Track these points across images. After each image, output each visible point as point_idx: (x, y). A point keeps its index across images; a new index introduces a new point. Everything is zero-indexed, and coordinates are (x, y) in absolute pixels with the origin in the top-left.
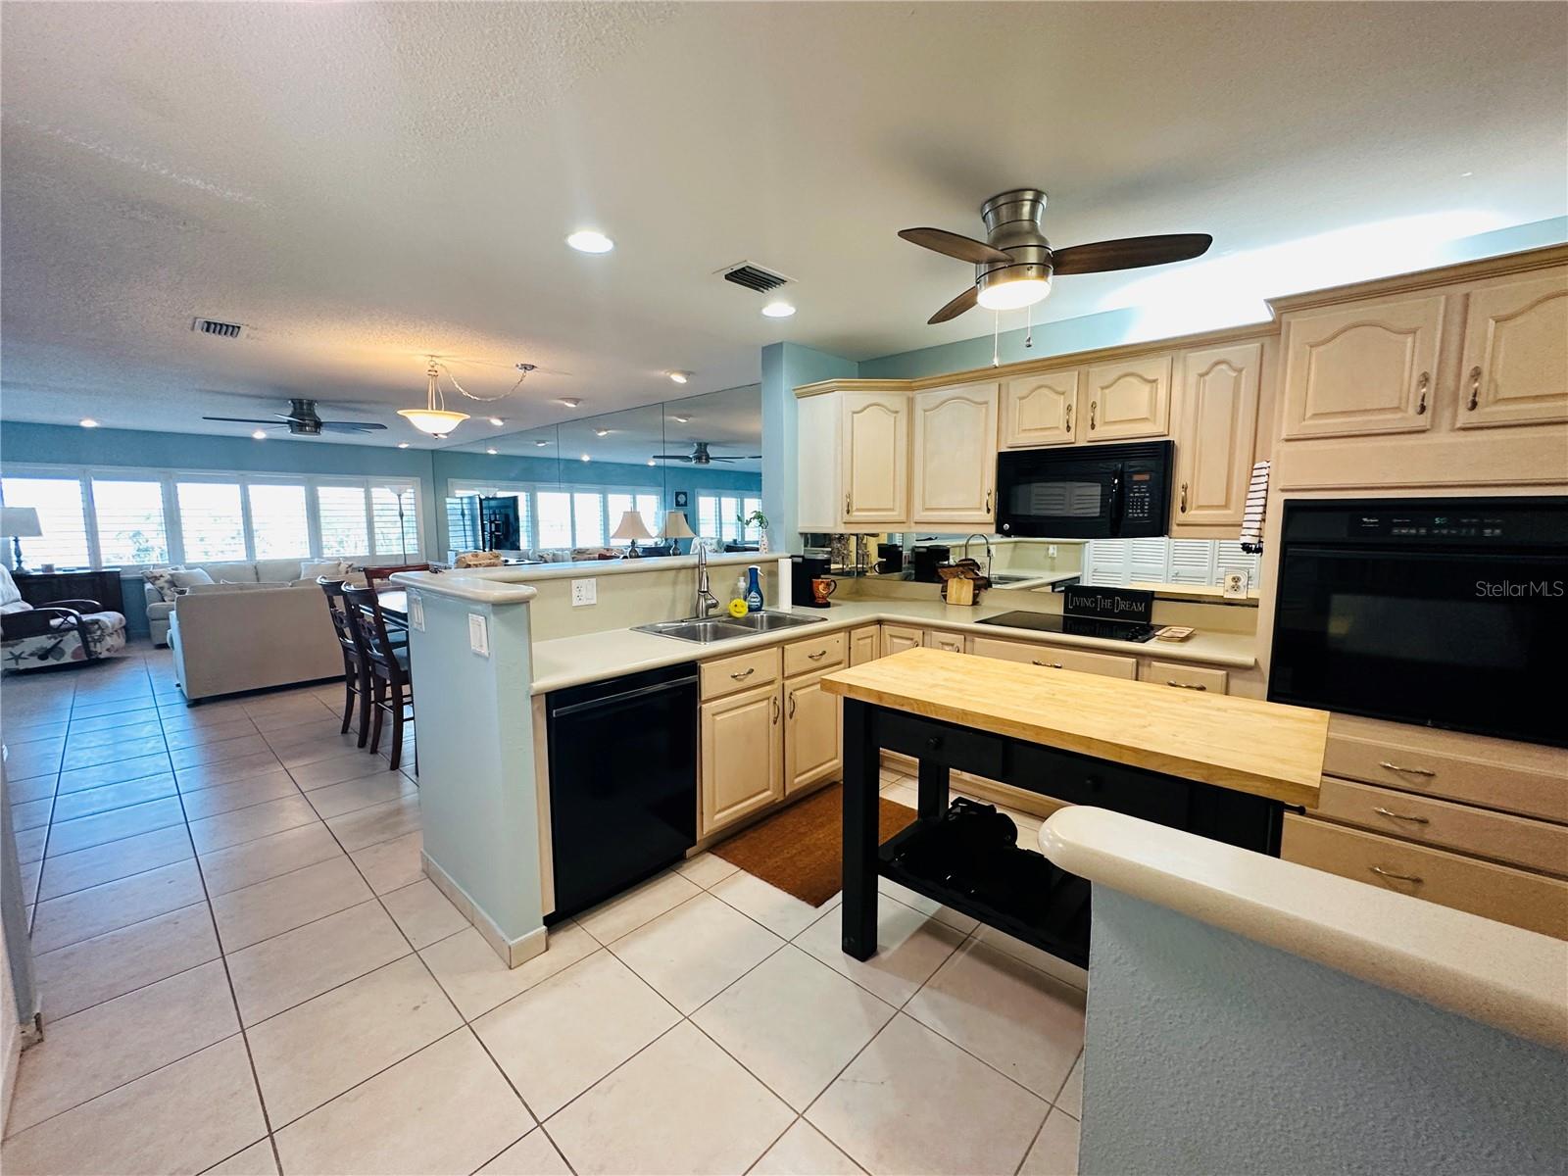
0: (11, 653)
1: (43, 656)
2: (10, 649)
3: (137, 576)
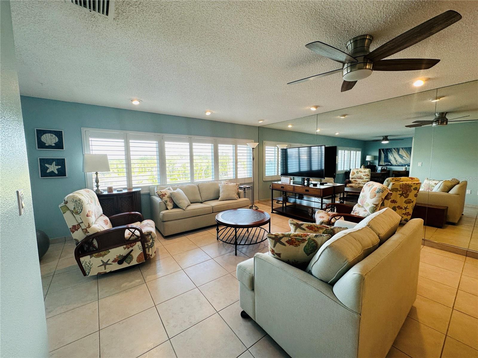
0: (102, 261)
1: (120, 262)
2: (101, 258)
3: (147, 192)
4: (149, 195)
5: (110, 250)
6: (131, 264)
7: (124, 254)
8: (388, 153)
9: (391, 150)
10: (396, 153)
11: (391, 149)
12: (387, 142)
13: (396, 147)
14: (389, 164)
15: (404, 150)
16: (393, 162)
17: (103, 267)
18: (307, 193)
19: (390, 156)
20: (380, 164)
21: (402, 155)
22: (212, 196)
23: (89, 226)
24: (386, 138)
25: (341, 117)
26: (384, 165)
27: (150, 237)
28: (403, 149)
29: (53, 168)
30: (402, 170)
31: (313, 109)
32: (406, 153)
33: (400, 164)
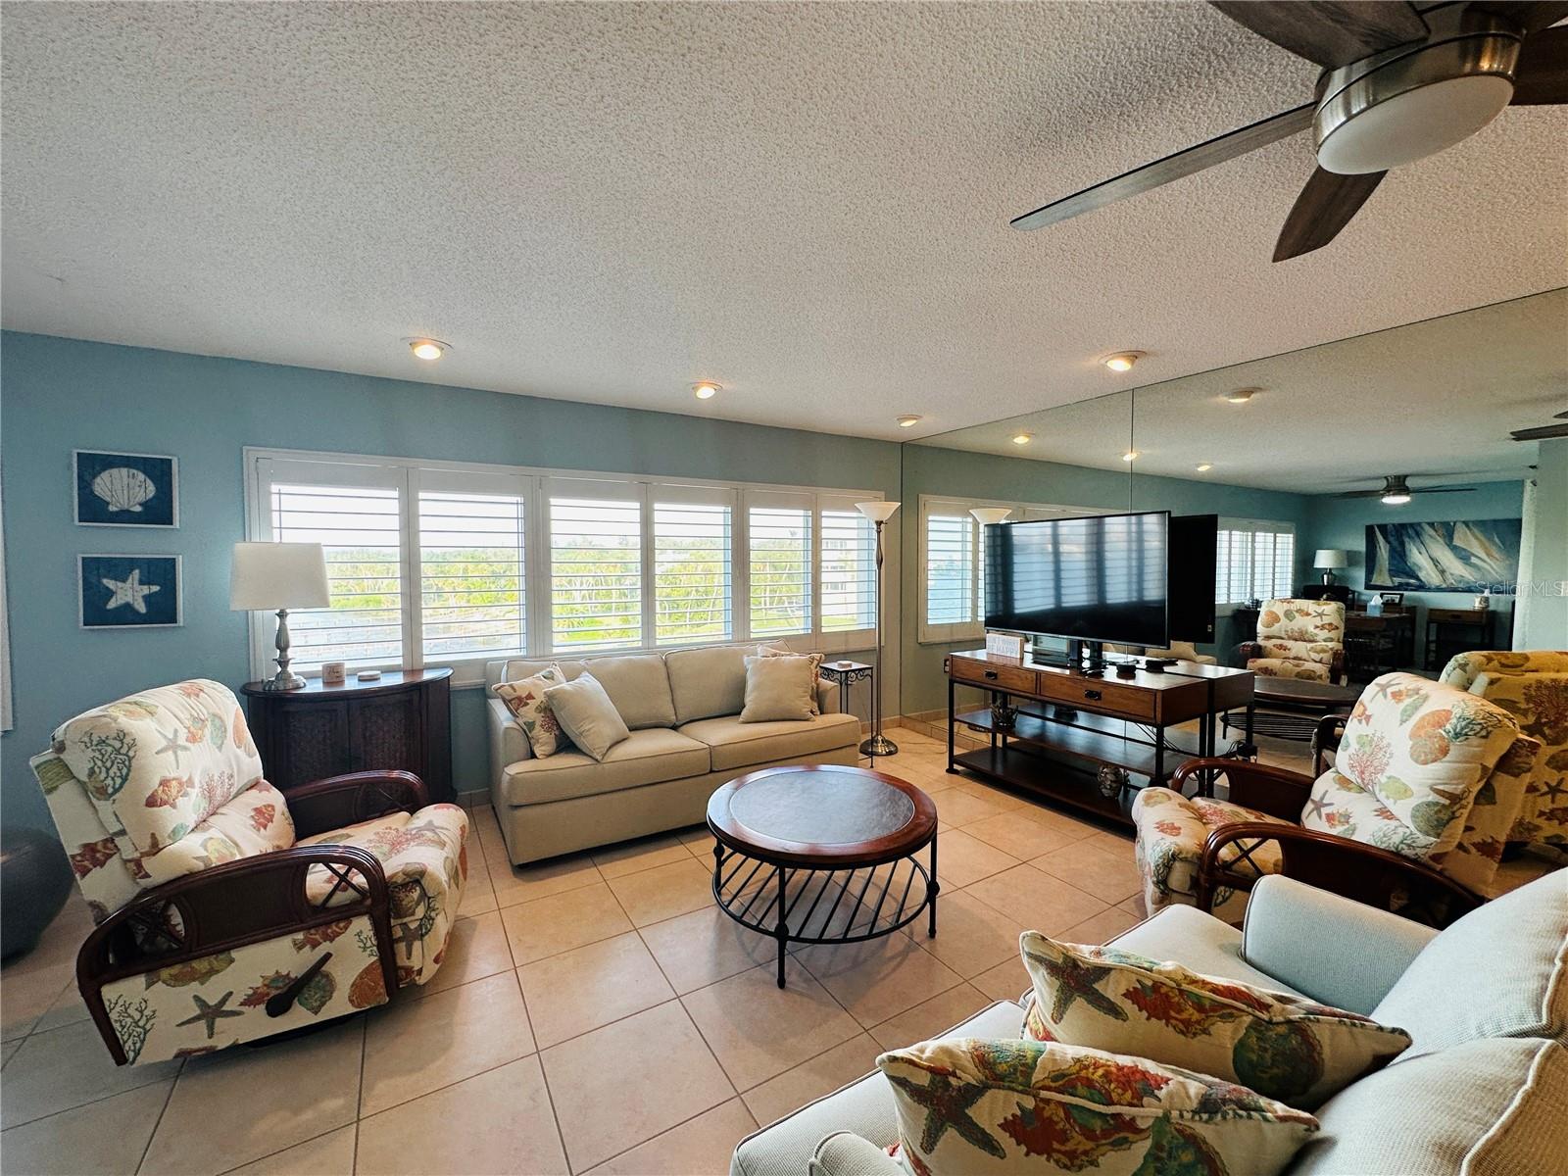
0: (197, 998)
1: (278, 1006)
2: (194, 987)
3: (475, 680)
4: (482, 693)
5: (234, 954)
6: (325, 1015)
7: (297, 972)
8: (1406, 540)
9: (1419, 528)
10: (1441, 541)
11: (1419, 524)
12: (1404, 499)
13: (1438, 520)
14: (1412, 581)
15: (1475, 530)
16: (1428, 574)
17: (202, 1024)
18: (1093, 703)
19: (1415, 551)
20: (1372, 583)
21: (1464, 550)
22: (716, 703)
23: (155, 848)
24: (1398, 485)
25: (1232, 401)
26: (1390, 585)
27: (416, 894)
28: (1471, 525)
29: (130, 592)
30: (1471, 609)
31: (1120, 366)
32: (1483, 538)
33: (1460, 582)
